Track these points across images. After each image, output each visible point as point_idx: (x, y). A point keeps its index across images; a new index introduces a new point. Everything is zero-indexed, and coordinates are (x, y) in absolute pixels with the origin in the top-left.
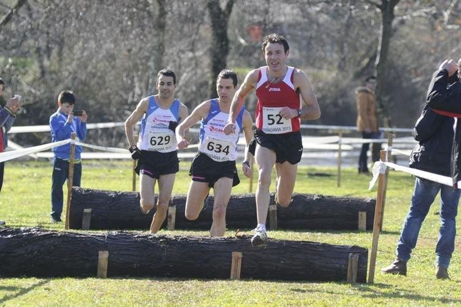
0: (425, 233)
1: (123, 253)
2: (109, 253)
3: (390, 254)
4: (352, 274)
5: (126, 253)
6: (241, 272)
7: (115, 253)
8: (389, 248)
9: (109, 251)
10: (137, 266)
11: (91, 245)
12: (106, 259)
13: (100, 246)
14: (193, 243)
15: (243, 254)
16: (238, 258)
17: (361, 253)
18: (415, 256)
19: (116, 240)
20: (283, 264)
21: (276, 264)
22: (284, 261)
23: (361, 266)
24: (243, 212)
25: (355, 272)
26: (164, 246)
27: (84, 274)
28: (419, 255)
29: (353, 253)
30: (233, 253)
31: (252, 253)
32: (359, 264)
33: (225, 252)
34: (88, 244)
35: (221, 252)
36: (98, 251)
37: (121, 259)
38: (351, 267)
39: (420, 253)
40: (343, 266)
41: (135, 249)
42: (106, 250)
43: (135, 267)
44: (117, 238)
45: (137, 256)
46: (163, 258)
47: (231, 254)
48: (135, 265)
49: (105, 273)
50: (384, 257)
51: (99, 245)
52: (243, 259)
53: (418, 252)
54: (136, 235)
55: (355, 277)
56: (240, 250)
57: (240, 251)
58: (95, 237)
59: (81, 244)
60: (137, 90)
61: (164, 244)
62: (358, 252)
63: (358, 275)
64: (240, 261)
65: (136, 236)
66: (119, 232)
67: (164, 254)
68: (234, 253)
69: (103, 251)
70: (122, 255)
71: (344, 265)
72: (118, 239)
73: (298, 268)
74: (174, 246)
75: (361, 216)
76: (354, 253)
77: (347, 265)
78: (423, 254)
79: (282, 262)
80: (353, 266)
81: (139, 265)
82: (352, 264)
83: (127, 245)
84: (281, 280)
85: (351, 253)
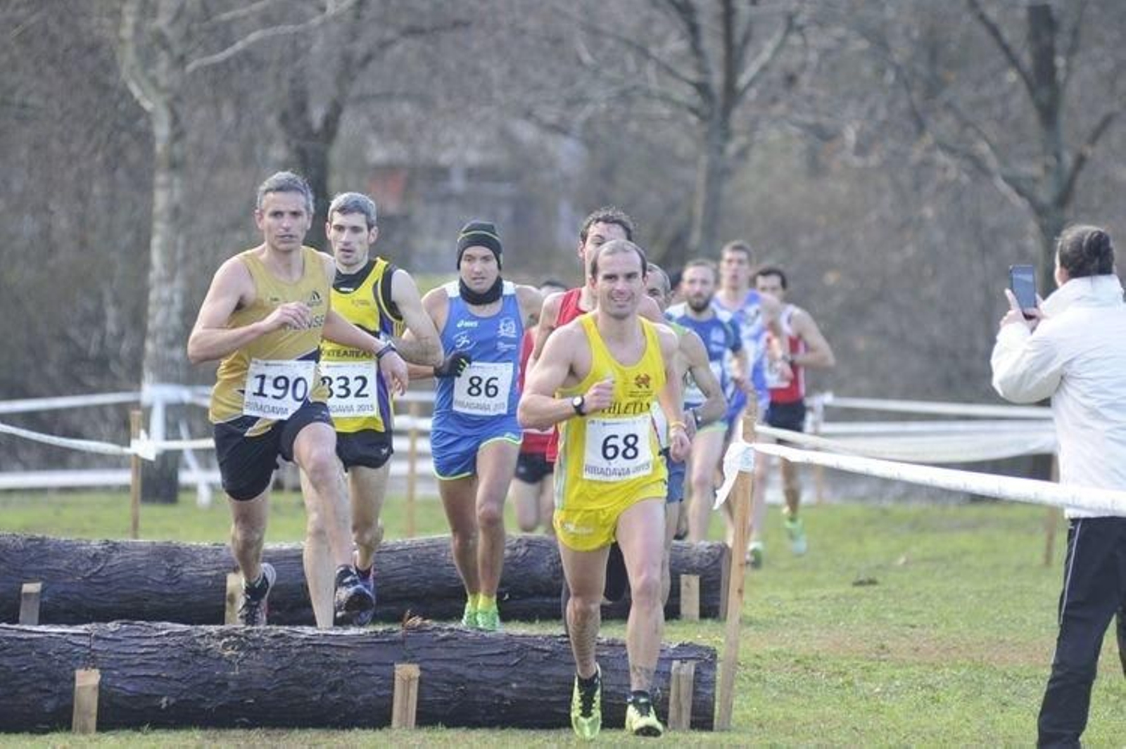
0: (838, 622)
1: (135, 673)
2: (101, 673)
3: (761, 670)
4: (680, 709)
5: (143, 673)
6: (418, 712)
7: (116, 673)
8: (758, 656)
9: (101, 669)
10: (167, 702)
11: (58, 657)
12: (94, 689)
13: (78, 658)
14: (303, 646)
15: (421, 669)
16: (410, 679)
17: (700, 659)
18: (819, 674)
19: (118, 643)
20: (518, 689)
21: (498, 691)
22: (518, 682)
23: (700, 689)
24: (406, 583)
25: (687, 705)
26: (231, 656)
27: (41, 726)
28: (829, 671)
29: (681, 659)
30: (398, 666)
31: (442, 665)
32: (695, 687)
33: (379, 664)
34: (51, 653)
35: (370, 665)
36: (73, 669)
37: (130, 688)
38: (678, 695)
39: (830, 667)
40: (659, 691)
41: (163, 664)
42: (94, 667)
43: (164, 706)
44: (120, 637)
45: (168, 679)
46: (231, 684)
47: (394, 669)
48: (165, 700)
49: (92, 722)
50: (746, 679)
51: (77, 655)
52: (421, 681)
53: (826, 666)
54: (165, 629)
55: (686, 717)
56: (413, 660)
57: (414, 662)
58: (65, 637)
59: (34, 653)
60: (111, 326)
61: (233, 648)
62: (692, 658)
63: (694, 712)
64: (415, 684)
65: (164, 632)
66: (123, 624)
67: (232, 673)
68: (400, 666)
69: (86, 669)
70: (133, 677)
71: (661, 689)
72: (120, 640)
73: (553, 699)
74: (257, 653)
75: (687, 585)
76: (683, 660)
77: (669, 689)
78: (836, 669)
79: (514, 685)
80: (682, 693)
81: (172, 701)
82: (679, 685)
83: (143, 654)
84: (513, 727)
85: (677, 659)
